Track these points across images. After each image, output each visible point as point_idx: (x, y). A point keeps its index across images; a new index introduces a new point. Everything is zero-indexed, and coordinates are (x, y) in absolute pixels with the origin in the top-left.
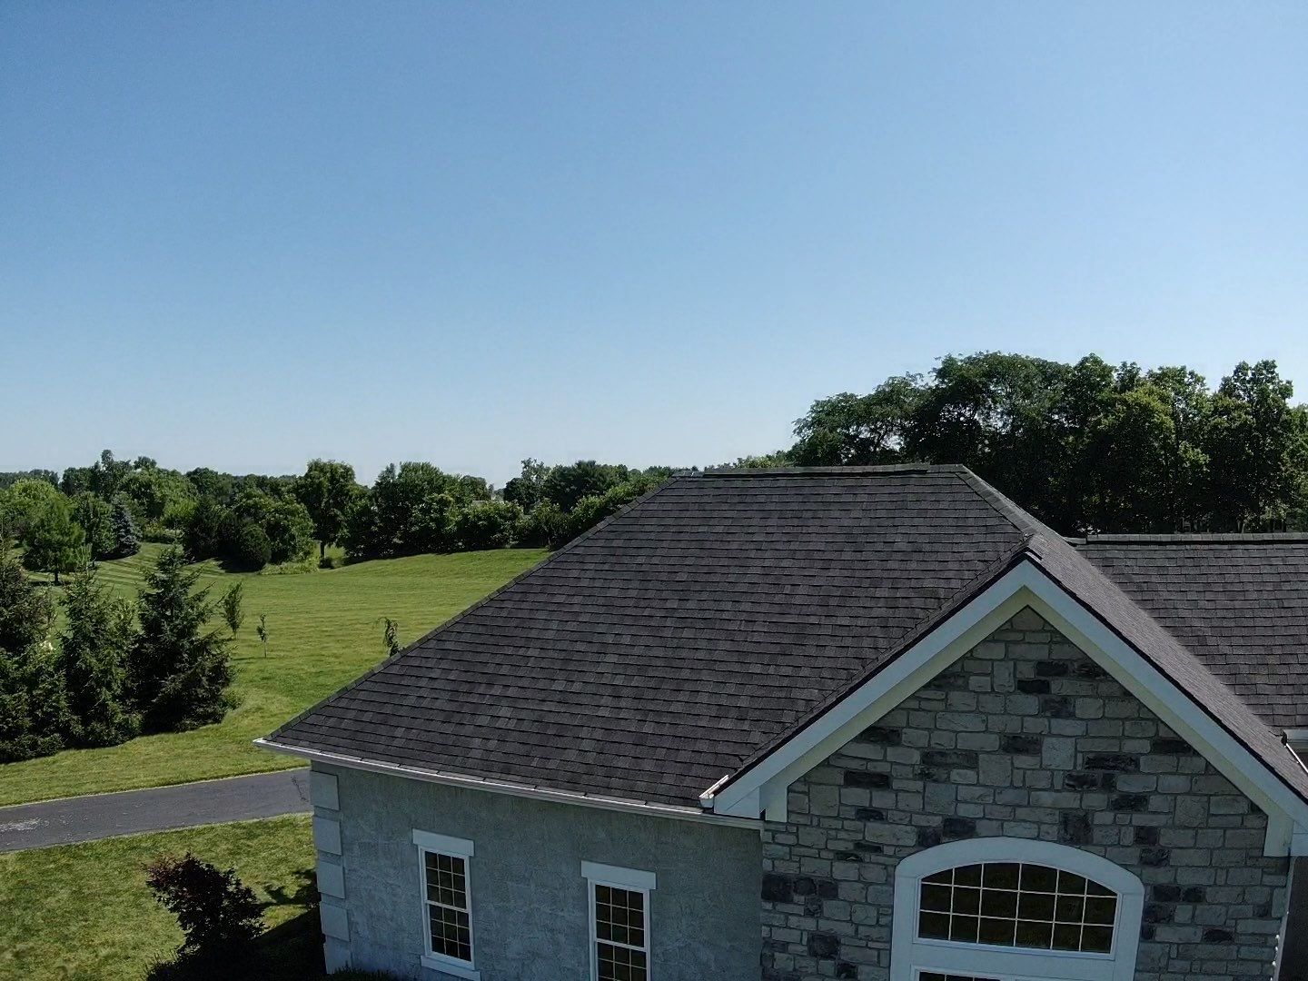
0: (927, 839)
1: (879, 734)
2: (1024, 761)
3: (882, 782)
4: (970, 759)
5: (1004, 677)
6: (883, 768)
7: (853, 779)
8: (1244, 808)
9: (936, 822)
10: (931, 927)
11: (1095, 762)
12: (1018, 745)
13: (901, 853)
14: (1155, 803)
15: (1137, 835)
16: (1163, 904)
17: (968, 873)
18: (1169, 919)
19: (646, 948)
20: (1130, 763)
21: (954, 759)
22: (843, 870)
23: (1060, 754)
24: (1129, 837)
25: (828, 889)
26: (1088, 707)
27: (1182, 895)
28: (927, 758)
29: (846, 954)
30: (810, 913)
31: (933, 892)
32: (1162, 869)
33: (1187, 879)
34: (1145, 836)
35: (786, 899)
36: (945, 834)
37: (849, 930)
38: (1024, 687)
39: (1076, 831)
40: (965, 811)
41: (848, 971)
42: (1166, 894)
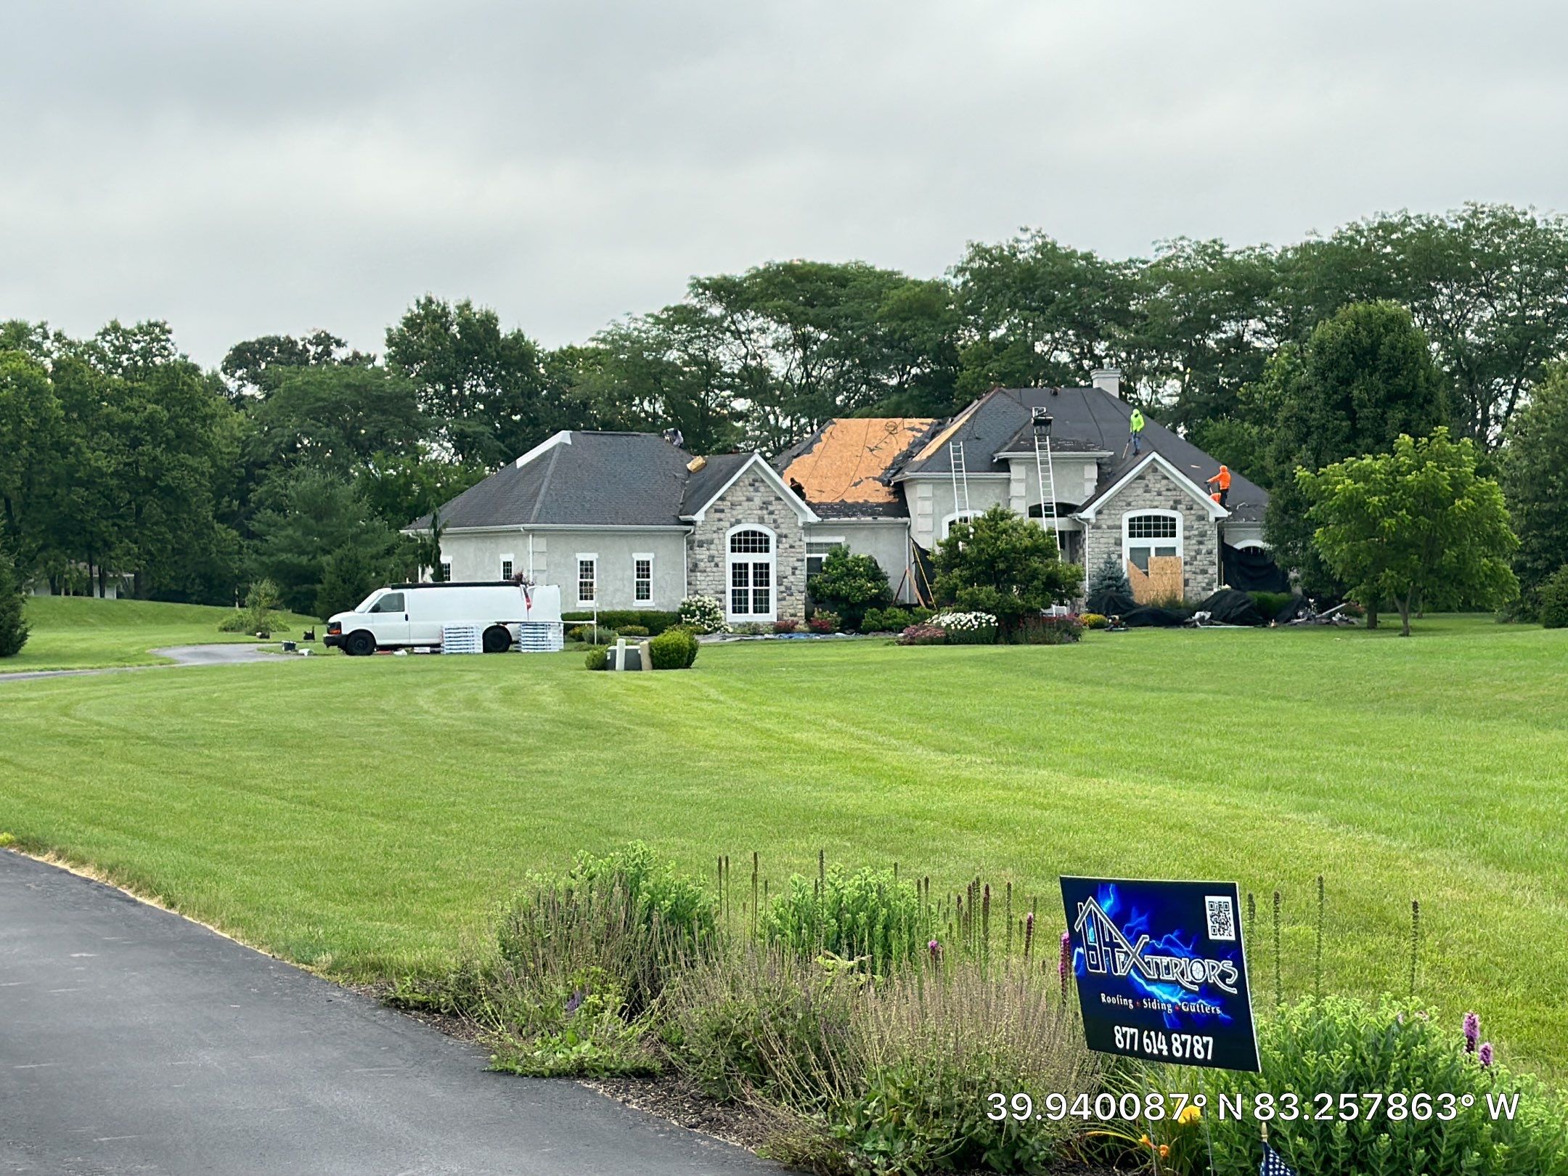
0: (732, 525)
1: (722, 499)
2: (750, 503)
3: (722, 511)
4: (740, 504)
5: (747, 483)
6: (721, 507)
7: (716, 511)
8: (793, 513)
9: (734, 521)
10: (733, 550)
11: (764, 503)
12: (749, 500)
13: (727, 529)
14: (776, 512)
15: (773, 521)
16: (780, 539)
17: (739, 534)
18: (781, 542)
19: (651, 579)
20: (770, 503)
21: (737, 503)
22: (715, 535)
23: (758, 501)
24: (771, 522)
25: (712, 542)
26: (762, 489)
27: (783, 536)
28: (732, 504)
29: (716, 560)
30: (708, 549)
31: (733, 541)
32: (779, 529)
33: (784, 532)
34: (775, 521)
36: (736, 524)
37: (716, 553)
38: (750, 485)
39: (761, 521)
40: (740, 517)
41: (717, 565)
42: (780, 536)
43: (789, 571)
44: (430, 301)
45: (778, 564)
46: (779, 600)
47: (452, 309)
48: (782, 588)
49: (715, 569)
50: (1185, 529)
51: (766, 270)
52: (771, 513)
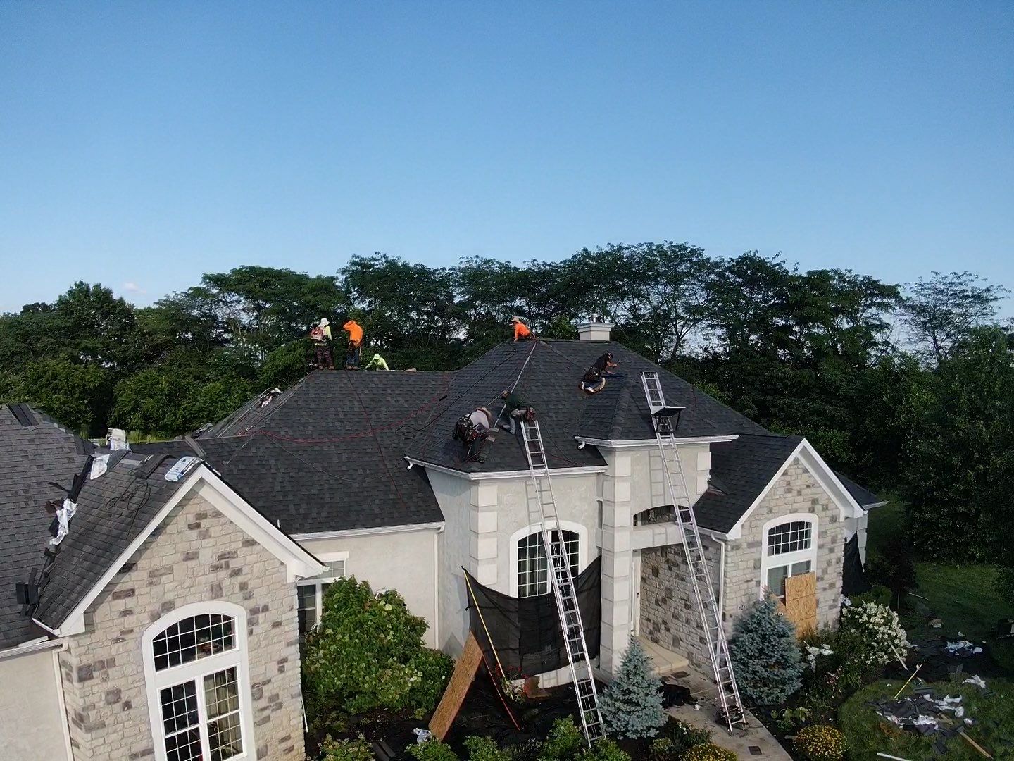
0: (155, 617)
1: (127, 568)
2: (192, 563)
3: (130, 593)
4: (171, 570)
5: (183, 526)
6: (130, 585)
7: (115, 598)
8: (278, 564)
9: (158, 607)
10: (160, 664)
11: (221, 557)
12: (190, 556)
13: (143, 627)
14: (245, 570)
15: (240, 587)
16: (255, 616)
17: (172, 630)
18: (257, 623)
20: (234, 554)
21: (163, 571)
22: (116, 649)
23: (207, 556)
24: (237, 588)
25: (111, 663)
26: (216, 531)
27: (261, 610)
28: (152, 574)
29: (124, 697)
30: (105, 680)
31: (159, 647)
32: (252, 600)
33: (261, 603)
34: (243, 587)
35: (91, 677)
36: (162, 612)
37: (123, 681)
38: (190, 527)
39: (216, 592)
40: (170, 597)
41: (127, 705)
42: (254, 611)
43: (274, 667)
44: (81, 283)
45: (253, 664)
46: (257, 724)
47: (91, 287)
48: (263, 703)
49: (124, 715)
50: (822, 534)
51: (240, 269)
52: (237, 572)
